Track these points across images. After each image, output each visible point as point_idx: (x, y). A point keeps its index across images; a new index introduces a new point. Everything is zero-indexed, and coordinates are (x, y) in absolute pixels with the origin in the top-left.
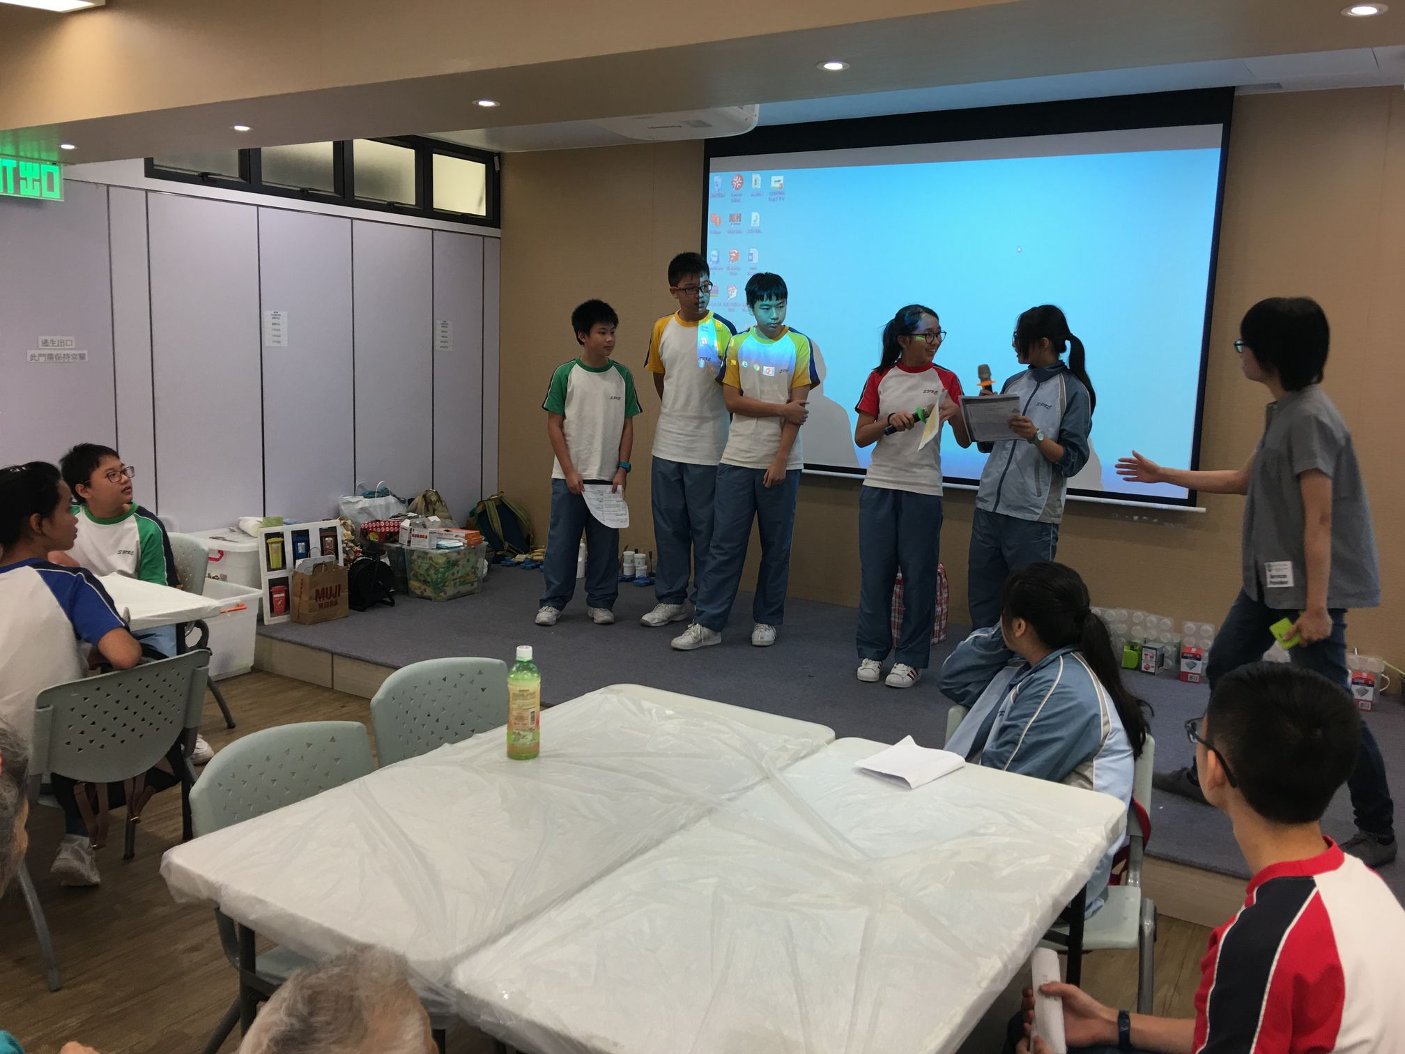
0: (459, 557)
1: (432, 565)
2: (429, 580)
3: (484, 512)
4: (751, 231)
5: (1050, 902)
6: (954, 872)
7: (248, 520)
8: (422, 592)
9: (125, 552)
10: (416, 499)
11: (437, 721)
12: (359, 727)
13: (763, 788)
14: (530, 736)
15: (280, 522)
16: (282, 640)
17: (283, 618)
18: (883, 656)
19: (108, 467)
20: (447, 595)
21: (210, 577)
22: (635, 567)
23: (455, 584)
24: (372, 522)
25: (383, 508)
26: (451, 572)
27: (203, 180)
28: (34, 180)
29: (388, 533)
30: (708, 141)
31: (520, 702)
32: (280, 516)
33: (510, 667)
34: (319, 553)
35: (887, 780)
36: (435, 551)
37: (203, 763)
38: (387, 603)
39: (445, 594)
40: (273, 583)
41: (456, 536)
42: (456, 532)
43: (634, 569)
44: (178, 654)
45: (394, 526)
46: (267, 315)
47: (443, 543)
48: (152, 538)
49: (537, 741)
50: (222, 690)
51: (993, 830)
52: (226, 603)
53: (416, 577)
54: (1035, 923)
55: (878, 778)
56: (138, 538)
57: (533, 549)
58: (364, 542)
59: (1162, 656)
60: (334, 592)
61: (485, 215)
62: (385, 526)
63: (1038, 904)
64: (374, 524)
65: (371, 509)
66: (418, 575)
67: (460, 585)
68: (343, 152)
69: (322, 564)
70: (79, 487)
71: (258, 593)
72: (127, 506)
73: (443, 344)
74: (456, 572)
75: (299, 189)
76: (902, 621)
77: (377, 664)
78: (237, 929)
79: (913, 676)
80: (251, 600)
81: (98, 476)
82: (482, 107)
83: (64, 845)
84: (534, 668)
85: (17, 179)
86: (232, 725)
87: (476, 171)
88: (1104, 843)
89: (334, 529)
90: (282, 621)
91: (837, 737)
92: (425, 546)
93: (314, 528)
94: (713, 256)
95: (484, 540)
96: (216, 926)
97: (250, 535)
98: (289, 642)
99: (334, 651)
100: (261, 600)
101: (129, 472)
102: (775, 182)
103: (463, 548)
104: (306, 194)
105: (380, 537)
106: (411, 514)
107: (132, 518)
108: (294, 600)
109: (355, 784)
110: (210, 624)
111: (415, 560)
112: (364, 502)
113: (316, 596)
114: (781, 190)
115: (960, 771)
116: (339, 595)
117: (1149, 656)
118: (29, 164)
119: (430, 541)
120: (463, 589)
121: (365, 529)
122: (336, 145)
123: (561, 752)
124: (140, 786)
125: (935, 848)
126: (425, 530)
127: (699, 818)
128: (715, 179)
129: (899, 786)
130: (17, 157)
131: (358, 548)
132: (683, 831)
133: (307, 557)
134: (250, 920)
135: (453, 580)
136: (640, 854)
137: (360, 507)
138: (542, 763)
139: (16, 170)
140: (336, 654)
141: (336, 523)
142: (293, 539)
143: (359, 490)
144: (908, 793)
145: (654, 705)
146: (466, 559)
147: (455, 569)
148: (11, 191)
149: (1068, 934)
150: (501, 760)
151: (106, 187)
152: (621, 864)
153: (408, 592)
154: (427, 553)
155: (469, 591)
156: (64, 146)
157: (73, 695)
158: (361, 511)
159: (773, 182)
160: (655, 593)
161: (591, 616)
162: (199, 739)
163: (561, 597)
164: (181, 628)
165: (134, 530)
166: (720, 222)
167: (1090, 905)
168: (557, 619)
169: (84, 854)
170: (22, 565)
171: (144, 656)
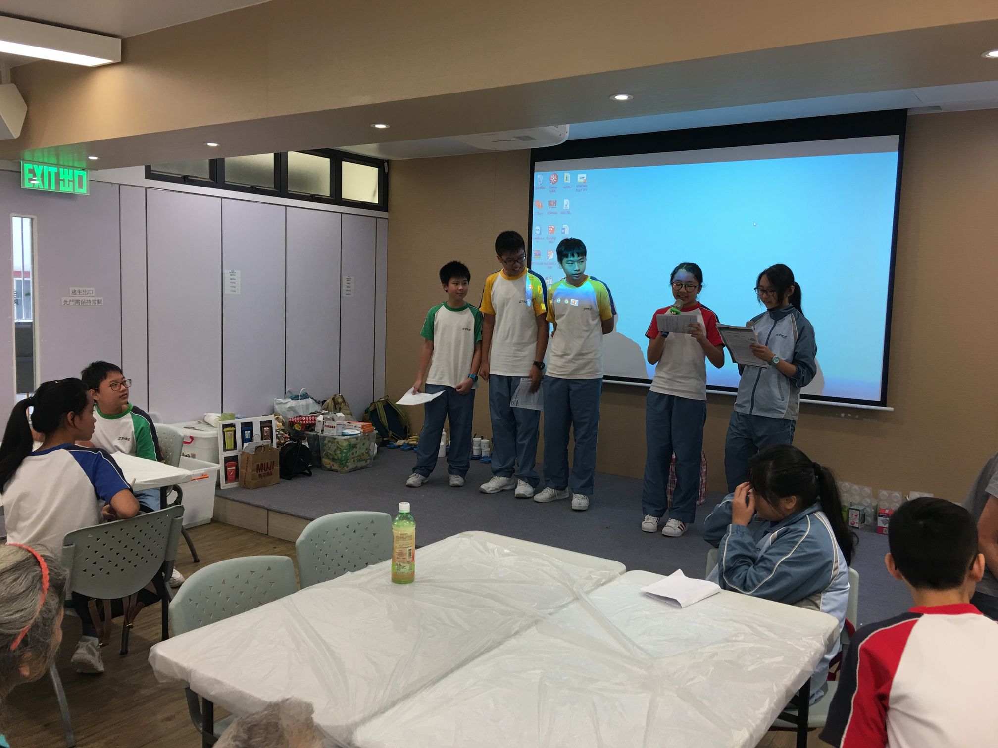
0: (357, 442)
1: (338, 447)
2: (336, 458)
3: (375, 410)
4: (563, 213)
5: (783, 689)
6: (713, 668)
7: (211, 415)
8: (331, 467)
9: (123, 438)
10: (328, 401)
11: (342, 556)
12: (288, 560)
13: (574, 606)
14: (408, 567)
15: (233, 416)
16: (233, 500)
18: (661, 515)
19: (113, 380)
20: (349, 468)
21: (183, 455)
23: (354, 461)
24: (297, 417)
25: (304, 407)
26: (352, 452)
27: (185, 180)
28: (69, 181)
29: (308, 424)
30: (533, 151)
31: (401, 542)
32: (233, 413)
33: (393, 517)
34: (260, 439)
35: (665, 601)
36: (340, 438)
37: (177, 587)
38: (306, 474)
39: (347, 468)
40: (227, 459)
41: (356, 427)
42: (354, 424)
43: (481, 450)
44: (161, 509)
45: (312, 420)
46: (227, 272)
47: (346, 431)
48: (143, 428)
49: (412, 571)
50: (190, 535)
51: (741, 638)
52: (195, 473)
53: (327, 456)
54: (773, 705)
55: (658, 600)
56: (133, 429)
57: (409, 437)
58: (291, 431)
59: (864, 515)
60: (269, 466)
61: (377, 203)
62: (306, 420)
63: (775, 691)
64: (298, 419)
65: (296, 408)
66: (328, 454)
67: (358, 462)
68: (280, 160)
69: (261, 446)
70: (93, 391)
71: (216, 466)
72: (125, 406)
73: (348, 293)
74: (355, 452)
75: (250, 186)
76: (674, 489)
77: (300, 517)
78: (201, 704)
79: (682, 529)
80: (212, 471)
81: (105, 385)
82: (378, 129)
83: (81, 643)
84: (411, 518)
85: (58, 180)
86: (198, 560)
87: (372, 173)
89: (270, 421)
90: (233, 486)
91: (628, 570)
92: (333, 434)
93: (256, 421)
94: (537, 230)
95: (375, 430)
96: (186, 702)
97: (212, 426)
98: (237, 501)
99: (269, 508)
100: (219, 471)
101: (128, 383)
102: (581, 178)
103: (360, 435)
104: (254, 189)
105: (301, 427)
106: (324, 411)
107: (129, 415)
108: (242, 471)
109: (285, 600)
110: (183, 488)
111: (326, 444)
112: (292, 403)
113: (257, 469)
114: (584, 184)
115: (717, 595)
116: (273, 468)
117: (854, 515)
118: (66, 170)
119: (337, 430)
120: (360, 464)
121: (292, 422)
122: (275, 155)
123: (431, 578)
124: (134, 601)
125: (699, 650)
126: (333, 422)
127: (529, 627)
128: (538, 177)
129: (673, 606)
130: (58, 165)
131: (287, 436)
132: (517, 636)
133: (251, 441)
134: (211, 695)
135: (353, 458)
136: (486, 652)
137: (288, 406)
138: (416, 586)
139: (57, 174)
140: (271, 510)
141: (272, 417)
142: (241, 428)
143: (288, 395)
144: (679, 611)
145: (496, 546)
146: (362, 443)
147: (355, 450)
148: (53, 188)
149: (797, 715)
150: (387, 584)
151: (118, 186)
152: (473, 659)
153: (321, 466)
154: (335, 439)
155: (364, 466)
156: (91, 158)
157: (89, 536)
158: (289, 409)
159: (579, 178)
160: (492, 468)
161: (448, 481)
162: (174, 570)
163: (425, 468)
164: (164, 491)
165: (130, 424)
166: (542, 206)
167: (813, 695)
168: (422, 483)
169: (94, 650)
170: (58, 448)
171: (140, 510)
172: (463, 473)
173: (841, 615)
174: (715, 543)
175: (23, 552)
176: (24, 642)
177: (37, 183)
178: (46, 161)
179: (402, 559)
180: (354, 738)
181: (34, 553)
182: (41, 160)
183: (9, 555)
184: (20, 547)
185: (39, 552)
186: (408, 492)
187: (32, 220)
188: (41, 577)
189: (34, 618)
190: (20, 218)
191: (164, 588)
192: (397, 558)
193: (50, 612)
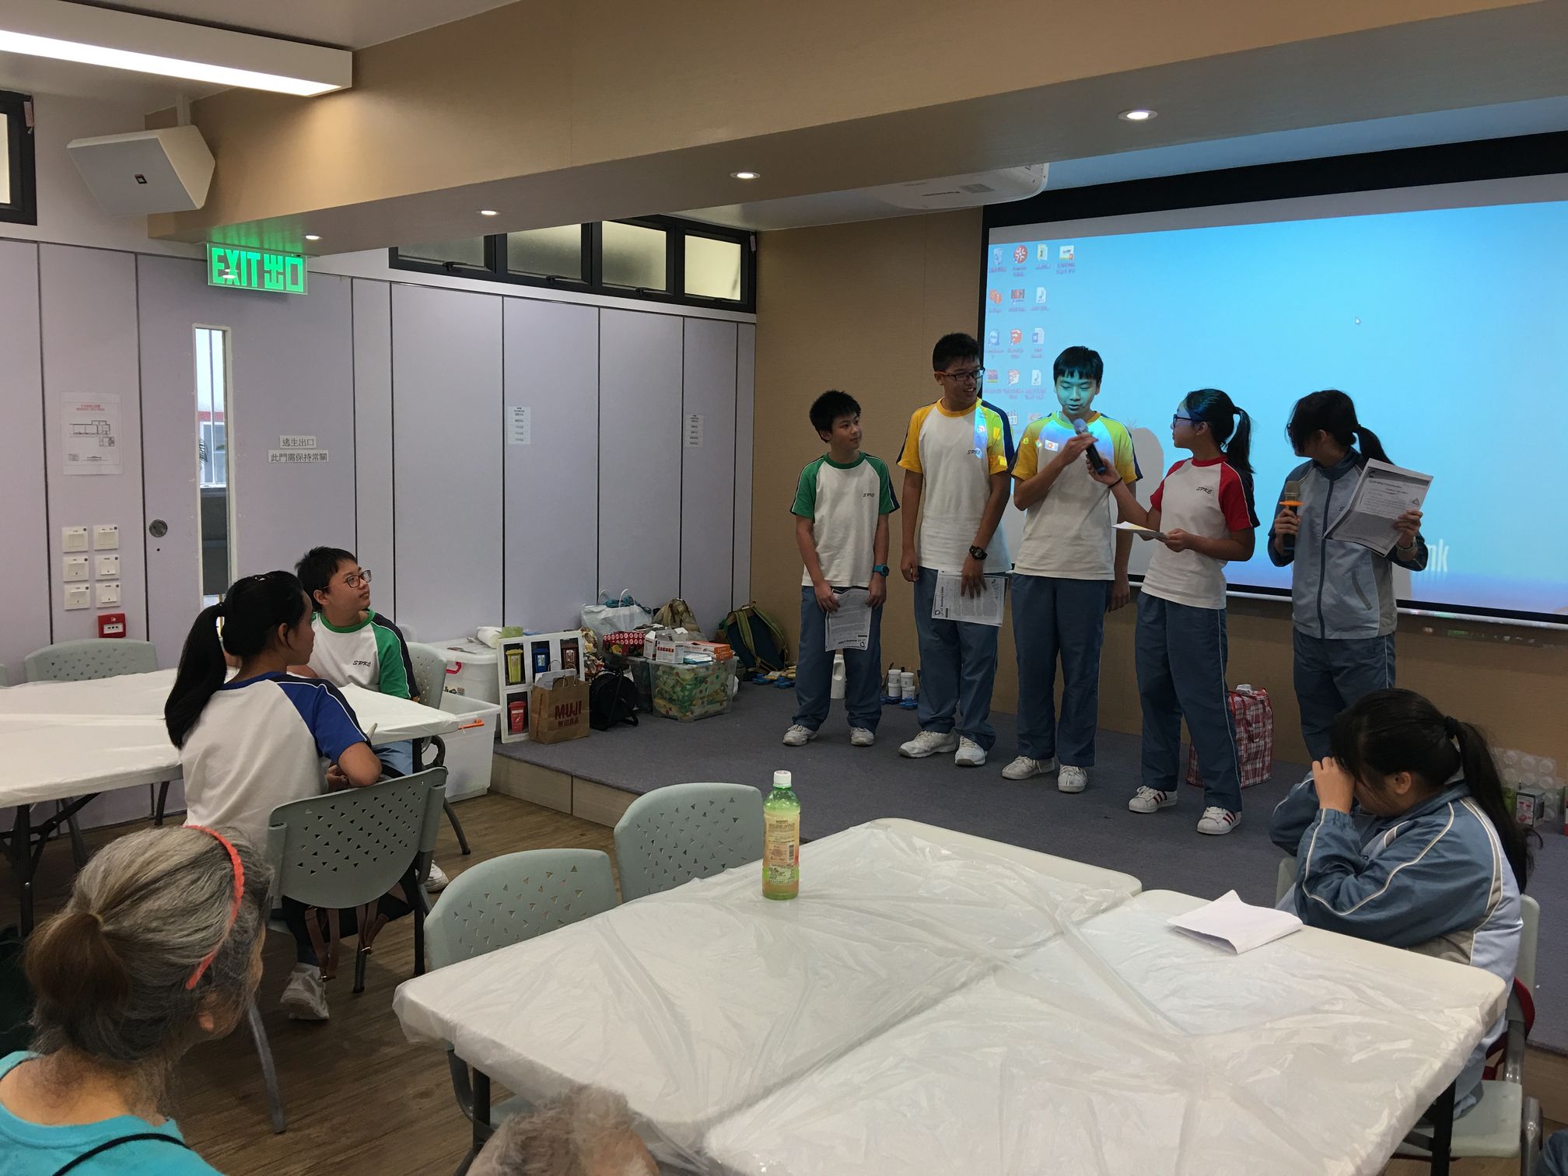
0: (707, 673)
1: (678, 681)
2: (675, 697)
3: (735, 623)
4: (1035, 309)
5: (1412, 1095)
6: (1292, 1056)
7: (487, 630)
8: (667, 712)
9: (360, 663)
10: (663, 609)
11: (685, 852)
12: (603, 856)
13: (1056, 945)
14: (788, 873)
15: (519, 632)
16: (519, 760)
17: (519, 737)
19: (347, 572)
20: (695, 714)
21: (447, 690)
22: (901, 687)
23: (703, 703)
24: (615, 633)
25: (627, 618)
26: (699, 690)
27: (448, 269)
28: (278, 273)
29: (632, 645)
30: (987, 209)
31: (777, 834)
32: (518, 625)
33: (765, 797)
34: (560, 667)
35: (1205, 941)
36: (681, 666)
38: (630, 723)
39: (692, 713)
40: (511, 698)
41: (705, 650)
42: (704, 645)
43: (900, 689)
44: (414, 773)
45: (638, 639)
46: (510, 410)
47: (690, 657)
48: (390, 650)
49: (795, 879)
50: (457, 812)
51: (1339, 1006)
52: (463, 719)
53: (662, 694)
54: (1394, 1121)
55: (1197, 940)
56: (375, 649)
57: (786, 666)
58: (606, 656)
59: (1542, 805)
60: (574, 709)
61: (739, 299)
62: (629, 639)
63: (1398, 1098)
64: (617, 636)
65: (615, 620)
66: (664, 692)
67: (708, 704)
68: (591, 235)
69: (562, 678)
70: (317, 593)
71: (495, 708)
72: (362, 613)
73: (692, 441)
74: (704, 690)
75: (545, 277)
77: (619, 789)
78: (471, 1074)
79: (1229, 819)
80: (491, 715)
81: (337, 581)
82: (742, 180)
83: (294, 975)
84: (793, 796)
85: (261, 272)
86: (468, 850)
87: (730, 253)
88: (1480, 1028)
90: (518, 740)
91: (1145, 888)
92: (671, 660)
93: (555, 640)
94: (992, 337)
95: (735, 655)
96: (449, 1071)
97: (489, 647)
98: (526, 762)
99: (573, 774)
100: (498, 716)
102: (1064, 252)
103: (711, 663)
104: (552, 282)
105: (622, 650)
106: (656, 626)
107: (369, 626)
108: (533, 717)
109: (598, 919)
110: (447, 740)
111: (660, 676)
112: (608, 612)
113: (556, 713)
114: (1070, 262)
115: (1296, 935)
116: (580, 713)
117: (1524, 805)
118: (273, 257)
119: (677, 655)
120: (712, 708)
121: (608, 641)
122: (583, 226)
123: (824, 892)
124: (373, 911)
125: (1268, 1025)
126: (670, 642)
127: (981, 976)
128: (995, 251)
129: (1223, 951)
130: (261, 249)
131: (600, 662)
132: (964, 990)
133: (547, 671)
134: (486, 1066)
135: (701, 698)
136: (915, 1014)
137: (603, 617)
138: (802, 904)
139: (261, 263)
140: (576, 777)
141: (577, 634)
142: (532, 651)
143: (603, 600)
144: (1232, 958)
145: (928, 843)
146: (715, 675)
147: (703, 686)
148: (255, 285)
149: (1432, 1136)
150: (756, 899)
151: (350, 279)
152: (893, 1025)
153: (652, 711)
154: (674, 668)
155: (718, 711)
156: (309, 237)
157: (307, 813)
158: (604, 622)
159: (1061, 253)
160: (918, 718)
161: (849, 736)
162: (433, 865)
163: (814, 715)
164: (418, 745)
165: (371, 640)
166: (1000, 300)
167: (1458, 1103)
168: (808, 740)
169: (313, 983)
170: (261, 678)
171: (382, 773)
172: (872, 724)
173: (1509, 971)
174: (1291, 846)
175: (207, 839)
176: (207, 978)
177: (231, 278)
178: (243, 243)
179: (779, 861)
180: (705, 1145)
181: (223, 840)
182: (236, 242)
183: (185, 843)
184: (202, 831)
185: (229, 839)
186: (787, 755)
187: (224, 332)
188: (233, 877)
189: (221, 941)
190: (208, 331)
191: (418, 892)
192: (772, 858)
193: (246, 932)
